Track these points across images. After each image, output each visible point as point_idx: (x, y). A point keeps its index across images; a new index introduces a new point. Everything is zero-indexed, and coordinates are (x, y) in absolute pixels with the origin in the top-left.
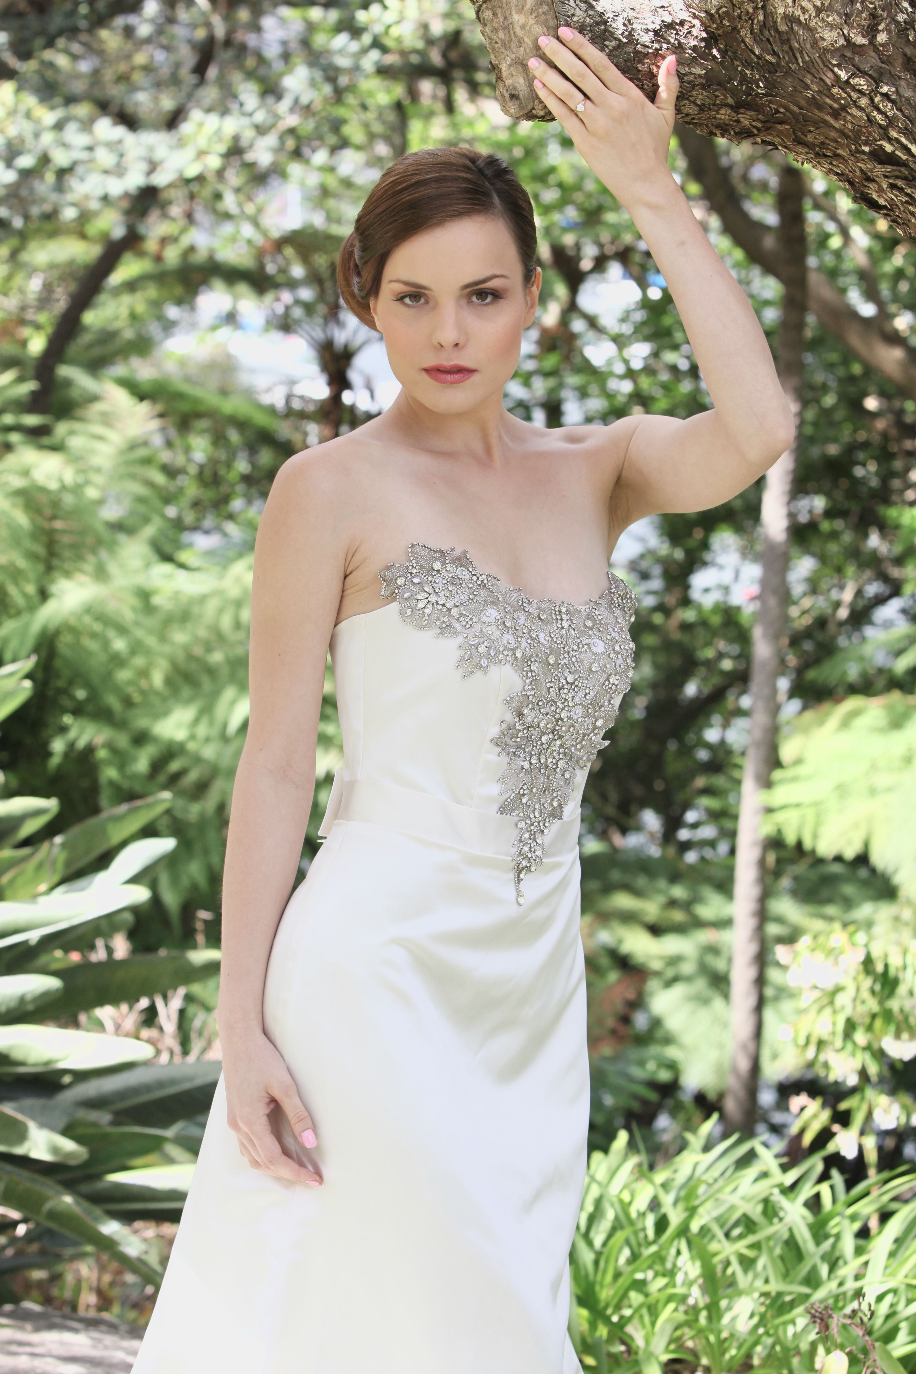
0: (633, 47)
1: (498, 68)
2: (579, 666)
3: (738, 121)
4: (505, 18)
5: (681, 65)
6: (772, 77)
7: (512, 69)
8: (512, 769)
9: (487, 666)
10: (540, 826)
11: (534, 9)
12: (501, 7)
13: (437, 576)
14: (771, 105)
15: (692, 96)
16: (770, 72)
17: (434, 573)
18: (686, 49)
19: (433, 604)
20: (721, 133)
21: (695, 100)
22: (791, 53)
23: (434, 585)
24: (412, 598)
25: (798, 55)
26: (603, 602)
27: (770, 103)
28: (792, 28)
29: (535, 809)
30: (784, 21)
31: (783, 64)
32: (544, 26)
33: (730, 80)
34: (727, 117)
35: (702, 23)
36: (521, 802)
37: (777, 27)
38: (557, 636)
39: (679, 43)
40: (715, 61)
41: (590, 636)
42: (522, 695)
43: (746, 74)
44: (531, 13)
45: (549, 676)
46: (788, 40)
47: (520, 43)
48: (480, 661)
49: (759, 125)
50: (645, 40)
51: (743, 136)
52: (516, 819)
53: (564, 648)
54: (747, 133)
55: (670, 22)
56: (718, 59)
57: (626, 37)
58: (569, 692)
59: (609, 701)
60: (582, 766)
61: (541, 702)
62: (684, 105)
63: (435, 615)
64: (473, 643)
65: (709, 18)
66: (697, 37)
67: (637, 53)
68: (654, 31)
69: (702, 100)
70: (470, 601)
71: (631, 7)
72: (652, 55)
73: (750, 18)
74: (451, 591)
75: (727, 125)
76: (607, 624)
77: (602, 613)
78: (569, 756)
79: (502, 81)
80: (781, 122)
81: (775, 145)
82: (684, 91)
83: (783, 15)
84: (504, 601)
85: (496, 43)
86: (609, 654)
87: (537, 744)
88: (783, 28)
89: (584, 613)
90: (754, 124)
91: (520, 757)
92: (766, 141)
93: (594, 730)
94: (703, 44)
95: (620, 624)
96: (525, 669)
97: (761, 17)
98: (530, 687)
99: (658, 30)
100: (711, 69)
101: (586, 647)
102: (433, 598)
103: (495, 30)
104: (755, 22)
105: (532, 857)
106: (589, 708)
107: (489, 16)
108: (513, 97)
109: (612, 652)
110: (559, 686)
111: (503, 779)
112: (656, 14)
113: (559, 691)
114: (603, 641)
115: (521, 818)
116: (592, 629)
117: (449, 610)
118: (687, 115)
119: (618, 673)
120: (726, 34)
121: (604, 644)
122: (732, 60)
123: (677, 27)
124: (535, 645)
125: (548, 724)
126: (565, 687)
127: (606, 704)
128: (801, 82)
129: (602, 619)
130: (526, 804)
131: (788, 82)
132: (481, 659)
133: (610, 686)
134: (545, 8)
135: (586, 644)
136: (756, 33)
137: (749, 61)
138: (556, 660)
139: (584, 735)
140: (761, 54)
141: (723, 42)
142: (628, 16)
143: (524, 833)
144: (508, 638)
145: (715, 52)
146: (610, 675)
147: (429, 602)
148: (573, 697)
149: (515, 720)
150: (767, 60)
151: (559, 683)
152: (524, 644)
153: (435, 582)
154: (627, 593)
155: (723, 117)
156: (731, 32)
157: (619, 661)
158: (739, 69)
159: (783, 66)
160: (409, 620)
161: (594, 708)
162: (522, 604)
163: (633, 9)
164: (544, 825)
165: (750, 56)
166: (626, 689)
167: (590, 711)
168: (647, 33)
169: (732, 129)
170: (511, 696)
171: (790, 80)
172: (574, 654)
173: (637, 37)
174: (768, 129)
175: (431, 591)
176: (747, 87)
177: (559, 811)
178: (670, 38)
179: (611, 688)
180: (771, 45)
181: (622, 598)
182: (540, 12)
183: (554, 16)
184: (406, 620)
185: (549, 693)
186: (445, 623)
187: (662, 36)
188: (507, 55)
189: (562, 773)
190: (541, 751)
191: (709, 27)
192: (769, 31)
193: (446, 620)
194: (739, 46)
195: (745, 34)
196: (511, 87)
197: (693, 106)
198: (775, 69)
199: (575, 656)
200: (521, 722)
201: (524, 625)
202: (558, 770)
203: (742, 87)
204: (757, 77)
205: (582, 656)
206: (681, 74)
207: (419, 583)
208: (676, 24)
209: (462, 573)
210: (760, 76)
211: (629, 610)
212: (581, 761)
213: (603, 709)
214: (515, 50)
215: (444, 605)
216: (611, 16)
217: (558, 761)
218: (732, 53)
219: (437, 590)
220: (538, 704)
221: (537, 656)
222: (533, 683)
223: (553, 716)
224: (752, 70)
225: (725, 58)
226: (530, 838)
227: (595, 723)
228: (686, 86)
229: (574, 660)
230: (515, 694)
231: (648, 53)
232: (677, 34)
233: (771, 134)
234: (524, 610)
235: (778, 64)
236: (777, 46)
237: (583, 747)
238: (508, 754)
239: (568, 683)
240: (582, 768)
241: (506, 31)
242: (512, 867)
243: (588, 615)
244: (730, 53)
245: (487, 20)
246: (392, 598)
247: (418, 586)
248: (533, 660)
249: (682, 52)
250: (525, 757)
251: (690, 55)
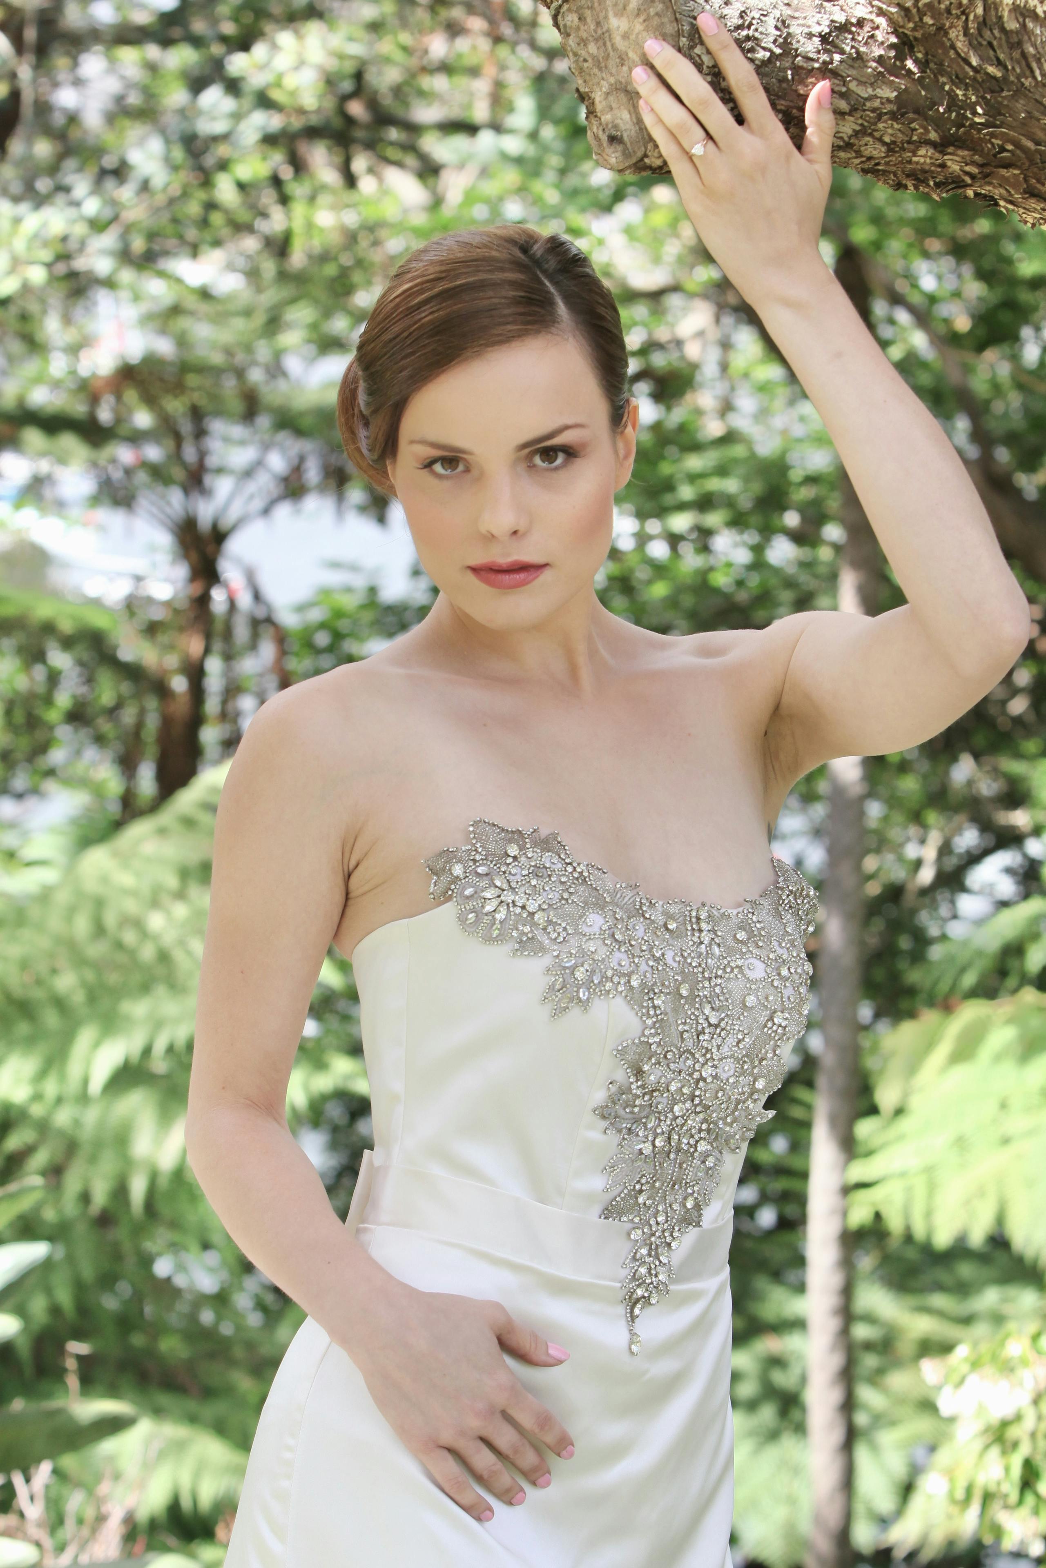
0: (790, 60)
1: (590, 98)
2: (727, 1000)
3: (943, 166)
4: (598, 24)
5: (861, 85)
6: (995, 98)
7: (611, 98)
8: (625, 1154)
9: (588, 999)
10: (665, 1237)
11: (642, 9)
12: (591, 8)
13: (513, 864)
14: (993, 140)
15: (877, 130)
16: (992, 92)
17: (510, 860)
18: (868, 61)
19: (508, 905)
20: (914, 185)
21: (882, 136)
22: (1024, 63)
23: (511, 878)
24: (476, 896)
25: (1034, 65)
26: (765, 902)
27: (992, 137)
28: (1024, 26)
29: (658, 1211)
30: (1013, 15)
31: (1012, 78)
32: (657, 33)
33: (934, 104)
34: (928, 161)
35: (891, 21)
36: (637, 1202)
37: (1003, 23)
38: (692, 955)
39: (858, 52)
40: (910, 77)
41: (743, 954)
42: (641, 1042)
43: (957, 95)
44: (638, 15)
45: (683, 1015)
46: (1019, 44)
47: (622, 59)
48: (578, 992)
49: (974, 170)
50: (808, 49)
51: (950, 187)
52: (630, 1225)
53: (703, 973)
54: (953, 182)
55: (843, 21)
56: (914, 74)
57: (780, 46)
58: (712, 1038)
59: (774, 1051)
60: (733, 1148)
61: (670, 1053)
62: (866, 145)
63: (511, 922)
64: (567, 965)
65: (902, 13)
66: (882, 43)
67: (796, 69)
68: (820, 35)
69: (892, 135)
70: (563, 902)
71: (786, 2)
72: (818, 72)
73: (963, 13)
74: (535, 886)
75: (926, 172)
76: (769, 936)
77: (764, 918)
78: (715, 1135)
79: (596, 116)
80: (1007, 166)
81: (995, 200)
82: (866, 124)
83: (1011, 7)
84: (612, 903)
85: (585, 60)
86: (772, 981)
87: (666, 1117)
88: (1012, 25)
89: (735, 921)
90: (967, 169)
91: (637, 1135)
92: (980, 194)
93: (752, 1094)
94: (892, 53)
95: (791, 935)
96: (645, 1004)
97: (980, 11)
98: (653, 1031)
99: (826, 34)
100: (906, 90)
101: (736, 971)
102: (508, 897)
103: (583, 42)
104: (971, 17)
105: (652, 1283)
106: (745, 1062)
107: (572, 21)
108: (612, 139)
109: (777, 977)
110: (696, 1030)
111: (610, 1167)
112: (823, 11)
113: (698, 1037)
114: (763, 962)
115: (636, 1225)
116: (746, 944)
117: (532, 914)
118: (870, 158)
119: (788, 1009)
120: (926, 37)
121: (764, 966)
122: (935, 76)
123: (854, 29)
124: (660, 968)
125: (683, 1086)
126: (707, 1031)
127: (770, 1055)
128: (1038, 105)
129: (763, 928)
130: (645, 1204)
131: (1020, 104)
132: (579, 989)
133: (775, 1028)
134: (659, 7)
135: (737, 967)
136: (972, 34)
137: (961, 76)
138: (691, 991)
139: (738, 1102)
140: (980, 65)
141: (922, 49)
142: (781, 15)
143: (640, 1248)
144: (620, 958)
145: (910, 64)
146: (775, 1012)
147: (502, 902)
148: (719, 1047)
149: (631, 1080)
150: (988, 74)
151: (697, 1025)
152: (643, 967)
153: (510, 873)
154: (803, 890)
155: (922, 160)
156: (935, 35)
157: (788, 992)
158: (947, 88)
159: (1012, 82)
160: (472, 930)
161: (752, 1062)
162: (641, 907)
163: (788, 5)
164: (672, 1235)
165: (964, 69)
166: (799, 1032)
167: (746, 1067)
168: (810, 39)
169: (933, 177)
170: (625, 1044)
171: (1022, 102)
172: (719, 981)
173: (795, 46)
174: (987, 176)
175: (505, 886)
176: (958, 114)
177: (696, 1214)
178: (844, 46)
179: (776, 1031)
180: (994, 50)
181: (795, 895)
182: (652, 14)
183: (673, 19)
184: (468, 929)
185: (683, 1040)
186: (526, 934)
187: (832, 43)
188: (603, 79)
189: (702, 1159)
190: (673, 1129)
191: (903, 27)
192: (991, 30)
193: (527, 929)
194: (946, 53)
195: (956, 34)
196: (610, 126)
197: (878, 145)
198: (1000, 87)
199: (720, 985)
200: (639, 1083)
201: (643, 939)
202: (696, 1154)
203: (950, 116)
204: (974, 98)
205: (731, 985)
206: (862, 98)
207: (487, 875)
208: (852, 24)
209: (548, 859)
210: (977, 97)
211: (807, 915)
212: (732, 1141)
213: (764, 1063)
214: (614, 71)
215: (523, 907)
216: (757, 16)
217: (697, 1142)
218: (936, 64)
219: (514, 885)
220: (665, 1056)
221: (663, 985)
222: (657, 1025)
223: (691, 1075)
224: (966, 89)
225: (926, 72)
226: (650, 1255)
227: (754, 1084)
228: (868, 116)
229: (717, 990)
230: (629, 1042)
231: (813, 69)
232: (853, 39)
233: (990, 184)
234: (643, 916)
235: (1005, 78)
236: (1004, 53)
237: (735, 1120)
238: (620, 1131)
239: (710, 1025)
240: (733, 1151)
241: (600, 43)
242: (620, 1297)
243: (742, 922)
244: (932, 65)
245: (571, 28)
246: (445, 897)
247: (485, 878)
248: (656, 991)
249: (862, 65)
250: (646, 1137)
251: (874, 69)
